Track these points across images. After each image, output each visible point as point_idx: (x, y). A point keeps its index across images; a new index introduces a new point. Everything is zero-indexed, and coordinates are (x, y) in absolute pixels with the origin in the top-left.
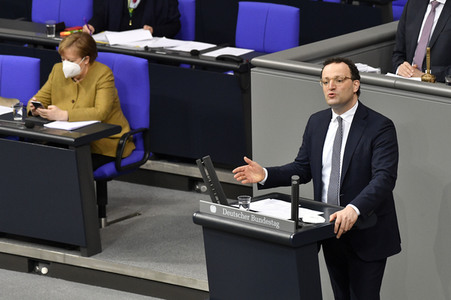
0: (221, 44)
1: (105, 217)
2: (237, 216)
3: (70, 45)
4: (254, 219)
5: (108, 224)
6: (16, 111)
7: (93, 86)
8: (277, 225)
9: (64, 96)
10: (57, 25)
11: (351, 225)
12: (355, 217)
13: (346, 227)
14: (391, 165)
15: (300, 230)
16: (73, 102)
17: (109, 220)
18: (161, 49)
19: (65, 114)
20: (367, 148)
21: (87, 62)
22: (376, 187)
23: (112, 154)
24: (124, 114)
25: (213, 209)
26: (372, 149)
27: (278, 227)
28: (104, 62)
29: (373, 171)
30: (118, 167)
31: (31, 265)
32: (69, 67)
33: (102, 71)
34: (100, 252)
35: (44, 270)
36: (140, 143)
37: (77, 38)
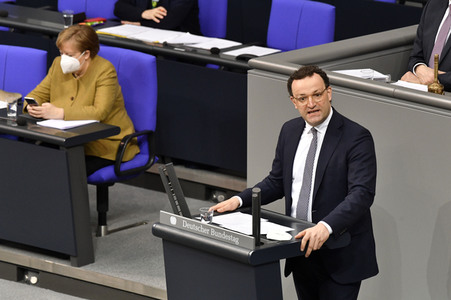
0: (246, 43)
1: (105, 224)
2: (197, 229)
3: (69, 38)
4: (213, 233)
5: (108, 233)
6: (9, 107)
7: (93, 84)
8: (236, 241)
9: (63, 93)
10: (75, 16)
11: (321, 244)
12: (327, 235)
13: (315, 245)
14: (369, 179)
15: (262, 247)
16: (72, 99)
17: (110, 229)
18: (181, 46)
19: (60, 111)
20: (341, 161)
21: (87, 57)
22: (352, 204)
23: (111, 157)
24: (129, 114)
25: (173, 220)
26: (347, 161)
27: (237, 243)
28: (107, 57)
29: (350, 187)
30: (117, 171)
31: (21, 273)
32: (68, 62)
33: (104, 67)
34: (93, 262)
35: (34, 280)
36: (145, 146)
37: (76, 31)
